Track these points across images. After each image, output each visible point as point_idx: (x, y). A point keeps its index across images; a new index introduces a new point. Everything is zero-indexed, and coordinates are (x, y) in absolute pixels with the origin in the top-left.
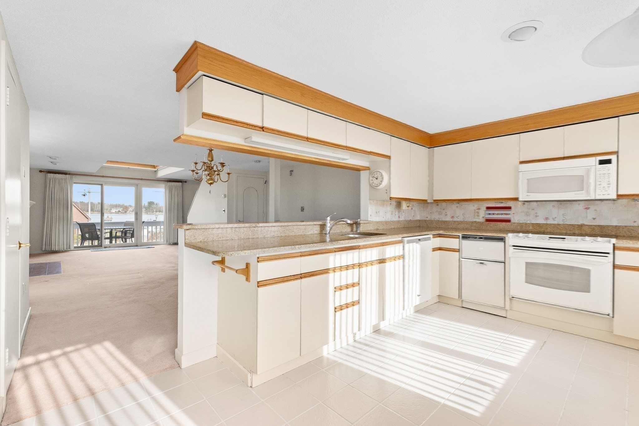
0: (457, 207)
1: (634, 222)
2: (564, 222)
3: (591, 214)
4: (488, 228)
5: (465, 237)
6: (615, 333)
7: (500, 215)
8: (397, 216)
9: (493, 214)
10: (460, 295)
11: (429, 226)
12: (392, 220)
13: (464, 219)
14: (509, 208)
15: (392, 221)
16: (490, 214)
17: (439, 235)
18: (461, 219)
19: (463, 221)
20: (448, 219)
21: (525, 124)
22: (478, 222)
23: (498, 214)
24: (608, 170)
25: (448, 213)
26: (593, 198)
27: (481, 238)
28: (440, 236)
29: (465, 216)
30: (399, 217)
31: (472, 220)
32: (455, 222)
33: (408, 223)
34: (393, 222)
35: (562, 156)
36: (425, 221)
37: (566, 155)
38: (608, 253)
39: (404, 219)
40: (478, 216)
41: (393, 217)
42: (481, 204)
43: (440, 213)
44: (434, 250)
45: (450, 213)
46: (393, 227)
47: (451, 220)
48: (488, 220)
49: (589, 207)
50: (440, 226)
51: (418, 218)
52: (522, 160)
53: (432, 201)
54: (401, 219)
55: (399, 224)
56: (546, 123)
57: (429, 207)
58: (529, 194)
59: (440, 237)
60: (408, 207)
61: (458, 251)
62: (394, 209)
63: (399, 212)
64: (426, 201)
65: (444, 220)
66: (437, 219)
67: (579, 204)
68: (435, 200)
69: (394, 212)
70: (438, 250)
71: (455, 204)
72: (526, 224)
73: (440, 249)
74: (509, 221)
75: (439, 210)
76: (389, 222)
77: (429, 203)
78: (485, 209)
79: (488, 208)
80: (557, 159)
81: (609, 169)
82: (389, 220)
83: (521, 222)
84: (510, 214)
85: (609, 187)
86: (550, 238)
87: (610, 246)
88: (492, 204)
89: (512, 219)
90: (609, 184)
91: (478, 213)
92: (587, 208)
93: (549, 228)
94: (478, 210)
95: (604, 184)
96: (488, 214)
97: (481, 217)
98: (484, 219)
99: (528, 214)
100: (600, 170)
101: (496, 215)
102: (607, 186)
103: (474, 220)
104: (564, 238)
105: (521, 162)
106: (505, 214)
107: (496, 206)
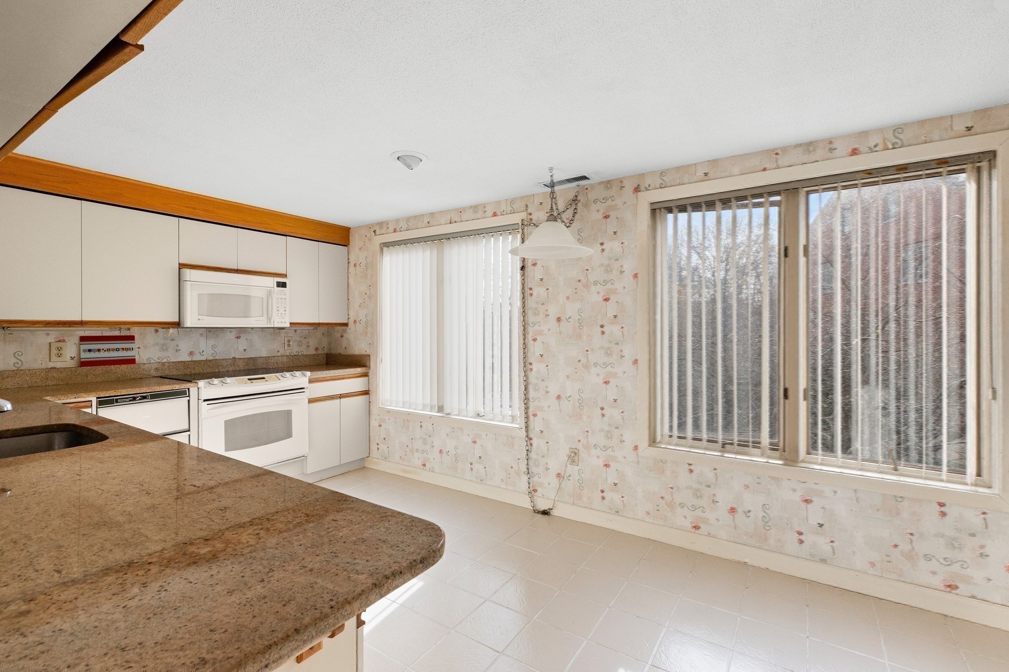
1: (278, 351)
2: (214, 357)
3: (242, 344)
4: (89, 378)
5: (106, 402)
9: (99, 350)
13: (18, 366)
14: (131, 338)
16: (90, 351)
19: (16, 369)
22: (62, 368)
23: (109, 350)
24: (285, 295)
27: (144, 398)
29: (20, 358)
31: (43, 366)
35: (236, 268)
37: (240, 267)
38: (305, 388)
40: (59, 356)
48: (84, 364)
49: (241, 336)
52: (185, 263)
56: (219, 216)
58: (201, 317)
67: (231, 332)
74: (132, 361)
78: (77, 340)
79: (83, 339)
80: (230, 271)
81: (285, 293)
84: (134, 349)
85: (285, 314)
86: (249, 379)
87: (307, 379)
88: (96, 332)
89: (137, 358)
90: (285, 311)
91: (59, 349)
92: (238, 337)
93: (197, 368)
94: (59, 344)
95: (281, 311)
96: (85, 351)
97: (68, 358)
98: (75, 361)
99: (164, 348)
100: (278, 293)
101: (105, 351)
102: (284, 313)
103: (51, 365)
104: (264, 378)
105: (182, 266)
106: (123, 349)
107: (104, 335)
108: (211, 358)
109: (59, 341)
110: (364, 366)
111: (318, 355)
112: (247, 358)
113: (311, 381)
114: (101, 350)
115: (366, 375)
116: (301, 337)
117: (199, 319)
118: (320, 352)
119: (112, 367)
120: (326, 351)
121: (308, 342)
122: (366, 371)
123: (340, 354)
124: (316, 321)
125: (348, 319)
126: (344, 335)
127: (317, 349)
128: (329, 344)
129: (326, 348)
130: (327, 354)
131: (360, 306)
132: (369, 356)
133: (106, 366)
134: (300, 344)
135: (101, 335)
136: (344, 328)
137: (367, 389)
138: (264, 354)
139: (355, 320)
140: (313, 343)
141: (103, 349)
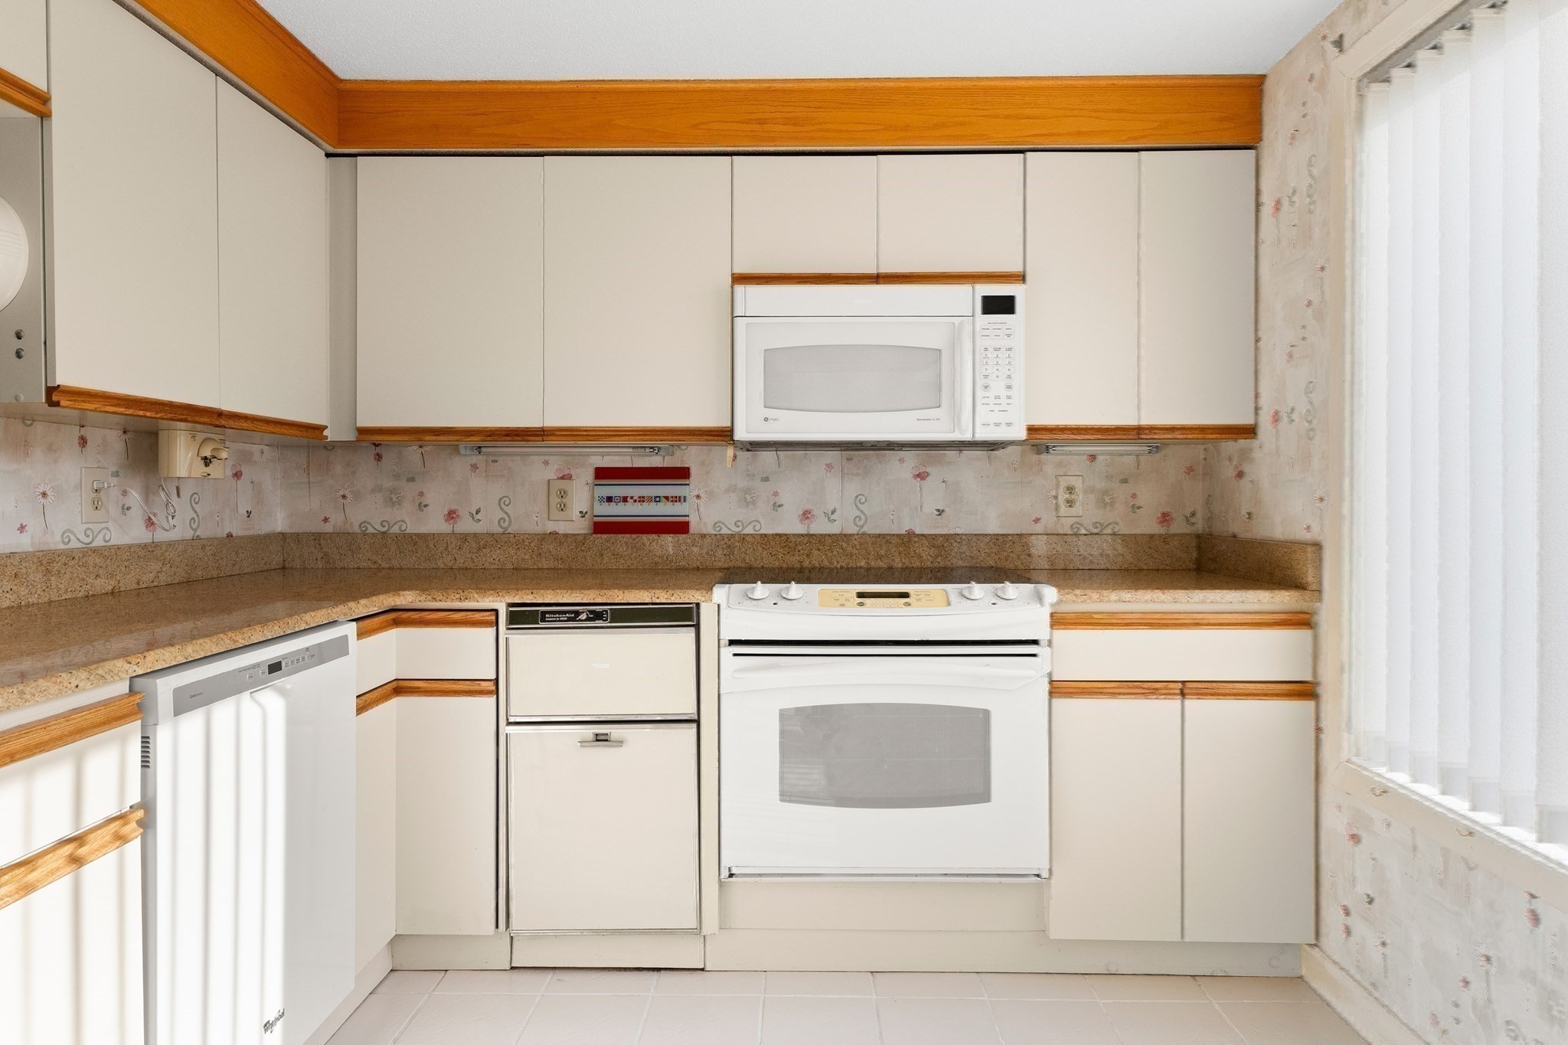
0: (474, 467)
1: (1037, 520)
2: (862, 526)
3: (932, 495)
4: (606, 560)
5: (523, 617)
6: (1053, 935)
7: (653, 504)
8: (137, 515)
9: (625, 499)
10: (503, 913)
11: (339, 564)
12: (99, 542)
13: (505, 525)
14: (681, 474)
15: (95, 550)
16: (609, 499)
17: (393, 615)
18: (489, 523)
19: (501, 531)
20: (434, 523)
21: (755, 116)
22: (566, 536)
23: (642, 499)
24: (1009, 336)
25: (430, 498)
26: (967, 436)
27: (597, 616)
28: (398, 618)
29: (508, 509)
30: (150, 523)
31: (539, 530)
32: (464, 538)
33: (214, 555)
34: (109, 554)
35: (873, 270)
36: (318, 537)
37: (886, 268)
38: (1035, 642)
39: (189, 534)
40: (563, 508)
41: (110, 525)
42: (580, 454)
43: (393, 499)
44: (366, 702)
45: (439, 495)
46: (103, 585)
47: (444, 527)
48: (602, 527)
49: (928, 470)
50: (395, 563)
51: (278, 521)
52: (740, 269)
53: (351, 436)
54: (161, 536)
55: (155, 566)
56: (823, 130)
57: (338, 469)
58: (771, 413)
59: (397, 623)
60: (207, 461)
61: (493, 688)
62: (116, 474)
63: (147, 493)
64: (319, 429)
65: (412, 528)
66: (376, 526)
67: (902, 460)
68: (362, 431)
69: (115, 493)
70: (385, 697)
71: (462, 451)
72: (743, 538)
73: (400, 688)
74: (680, 527)
75: (388, 484)
76: (70, 555)
77: (332, 446)
78: (591, 473)
80: (856, 281)
81: (1008, 332)
82: (74, 544)
83: (725, 531)
84: (687, 499)
85: (1009, 397)
86: (861, 595)
87: (1043, 614)
88: (622, 458)
89: (693, 520)
90: (1009, 387)
91: (563, 494)
92: (921, 476)
93: (816, 552)
94: (563, 484)
95: (998, 387)
96: (601, 499)
97: (576, 515)
98: (587, 523)
99: (747, 499)
100: (986, 332)
101: (635, 501)
102: (1004, 393)
103: (551, 527)
104: (905, 595)
105: (740, 279)
106: (667, 498)
107: (636, 465)
108: (852, 530)
109: (562, 478)
110: (1297, 585)
111: (1165, 539)
112: (942, 535)
113: (1058, 621)
114: (628, 499)
115: (1303, 621)
116: (1109, 477)
117: (766, 419)
118: (1178, 527)
119: (644, 537)
120: (1200, 527)
121: (1134, 496)
122: (1304, 606)
123: (1234, 536)
124: (1129, 420)
125: (1257, 409)
126: (1246, 468)
127: (1165, 518)
128: (1209, 500)
129: (1199, 515)
130: (1198, 536)
131: (1290, 355)
132: (1318, 546)
133: (634, 536)
134: (1105, 500)
135: (630, 466)
136: (1243, 443)
137: (1308, 678)
138: (993, 527)
139: (1276, 413)
140: (1151, 497)
141: (632, 498)
